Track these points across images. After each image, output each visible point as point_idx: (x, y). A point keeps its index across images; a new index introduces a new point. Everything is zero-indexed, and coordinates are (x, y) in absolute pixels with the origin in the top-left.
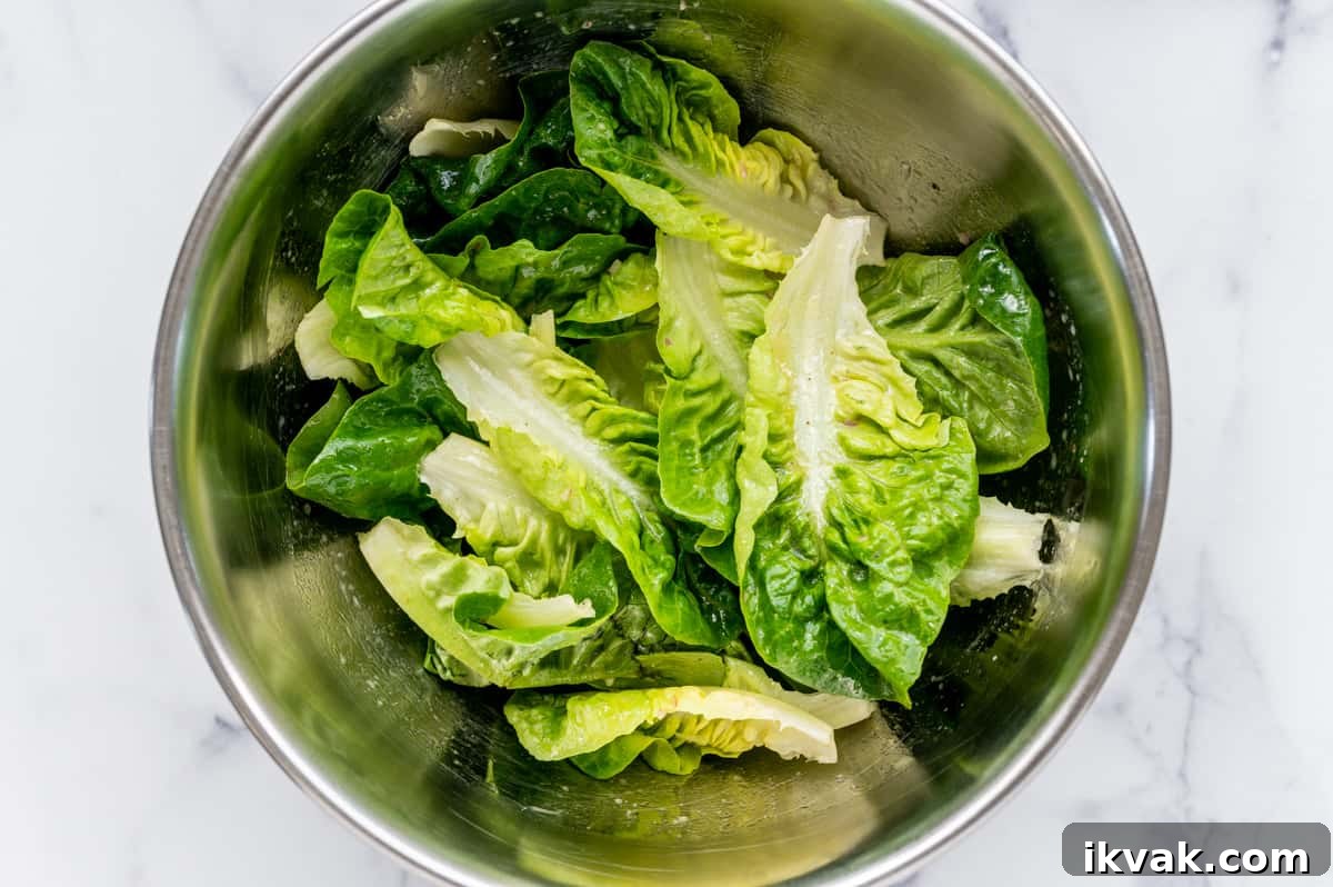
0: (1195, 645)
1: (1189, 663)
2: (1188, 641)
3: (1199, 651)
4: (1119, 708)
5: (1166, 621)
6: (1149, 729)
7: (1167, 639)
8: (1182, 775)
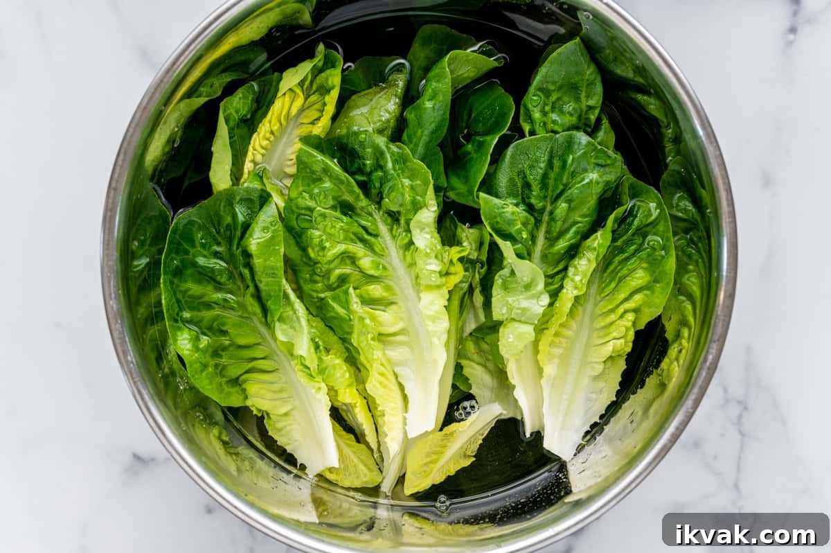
0: (744, 406)
1: (740, 417)
2: (739, 403)
3: (746, 408)
4: (697, 444)
5: (725, 391)
6: (715, 458)
7: (727, 401)
8: (736, 486)
